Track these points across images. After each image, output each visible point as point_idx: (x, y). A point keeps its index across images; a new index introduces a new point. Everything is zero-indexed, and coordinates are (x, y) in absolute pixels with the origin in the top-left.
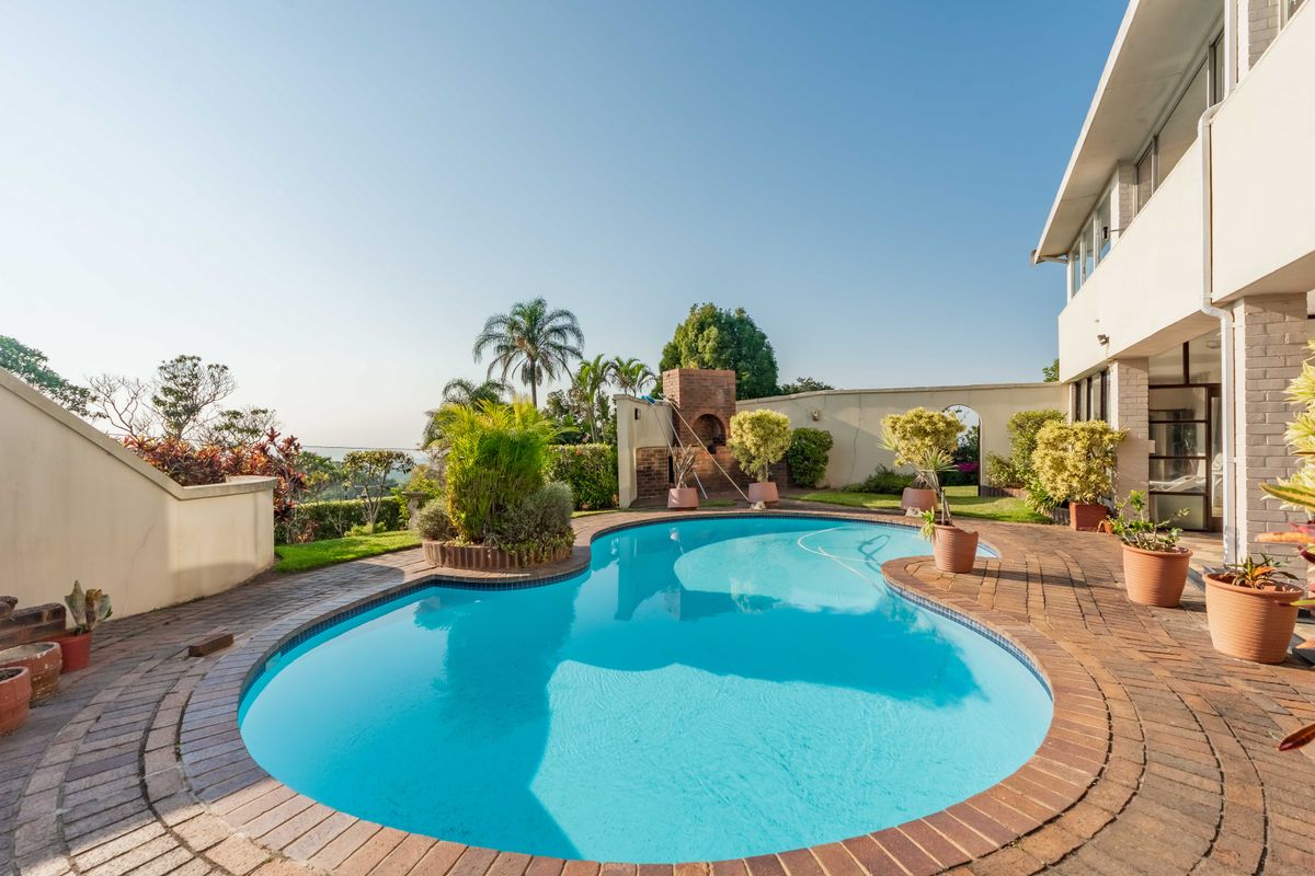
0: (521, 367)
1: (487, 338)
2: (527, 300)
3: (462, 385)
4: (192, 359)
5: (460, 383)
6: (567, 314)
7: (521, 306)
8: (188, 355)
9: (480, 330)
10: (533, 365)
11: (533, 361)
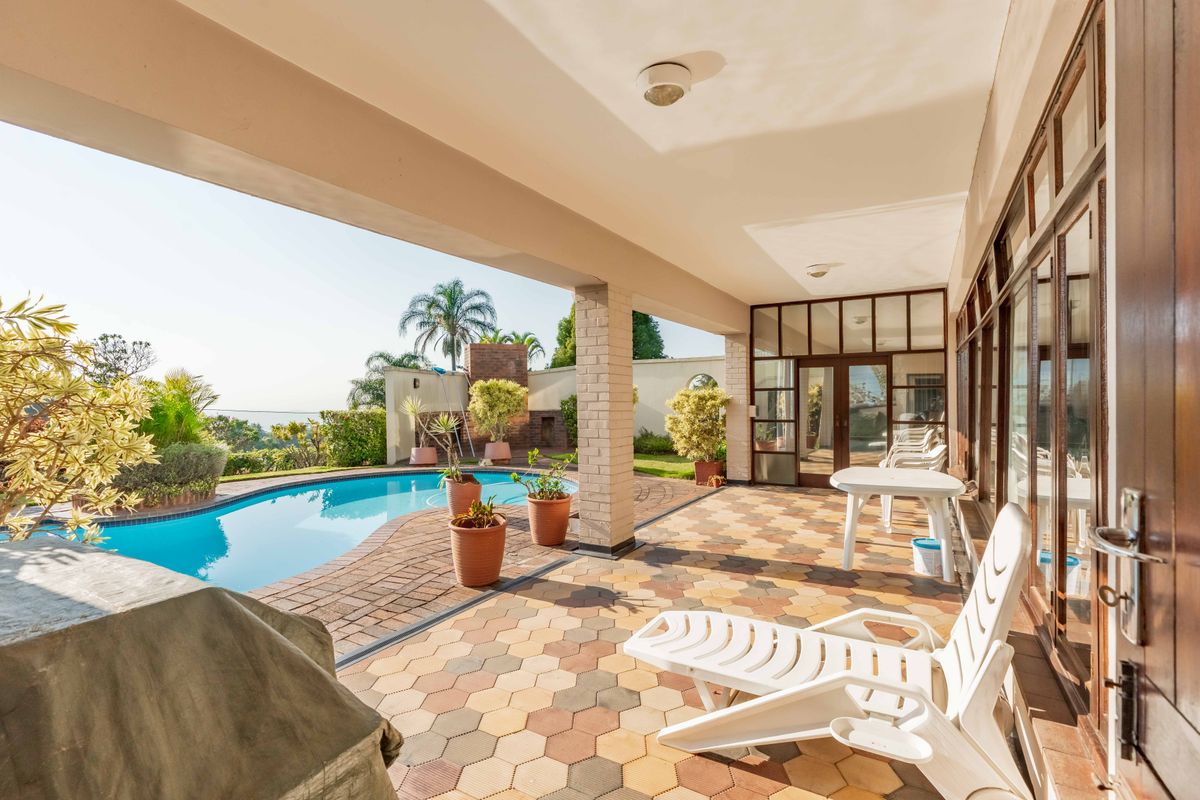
0: (442, 341)
1: (413, 314)
2: (447, 281)
3: (385, 358)
4: (113, 336)
5: (381, 356)
6: (483, 294)
7: (441, 286)
8: (108, 334)
9: (405, 308)
10: (453, 340)
11: (453, 335)
